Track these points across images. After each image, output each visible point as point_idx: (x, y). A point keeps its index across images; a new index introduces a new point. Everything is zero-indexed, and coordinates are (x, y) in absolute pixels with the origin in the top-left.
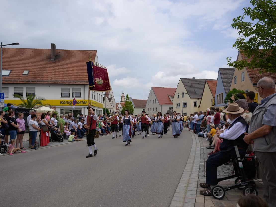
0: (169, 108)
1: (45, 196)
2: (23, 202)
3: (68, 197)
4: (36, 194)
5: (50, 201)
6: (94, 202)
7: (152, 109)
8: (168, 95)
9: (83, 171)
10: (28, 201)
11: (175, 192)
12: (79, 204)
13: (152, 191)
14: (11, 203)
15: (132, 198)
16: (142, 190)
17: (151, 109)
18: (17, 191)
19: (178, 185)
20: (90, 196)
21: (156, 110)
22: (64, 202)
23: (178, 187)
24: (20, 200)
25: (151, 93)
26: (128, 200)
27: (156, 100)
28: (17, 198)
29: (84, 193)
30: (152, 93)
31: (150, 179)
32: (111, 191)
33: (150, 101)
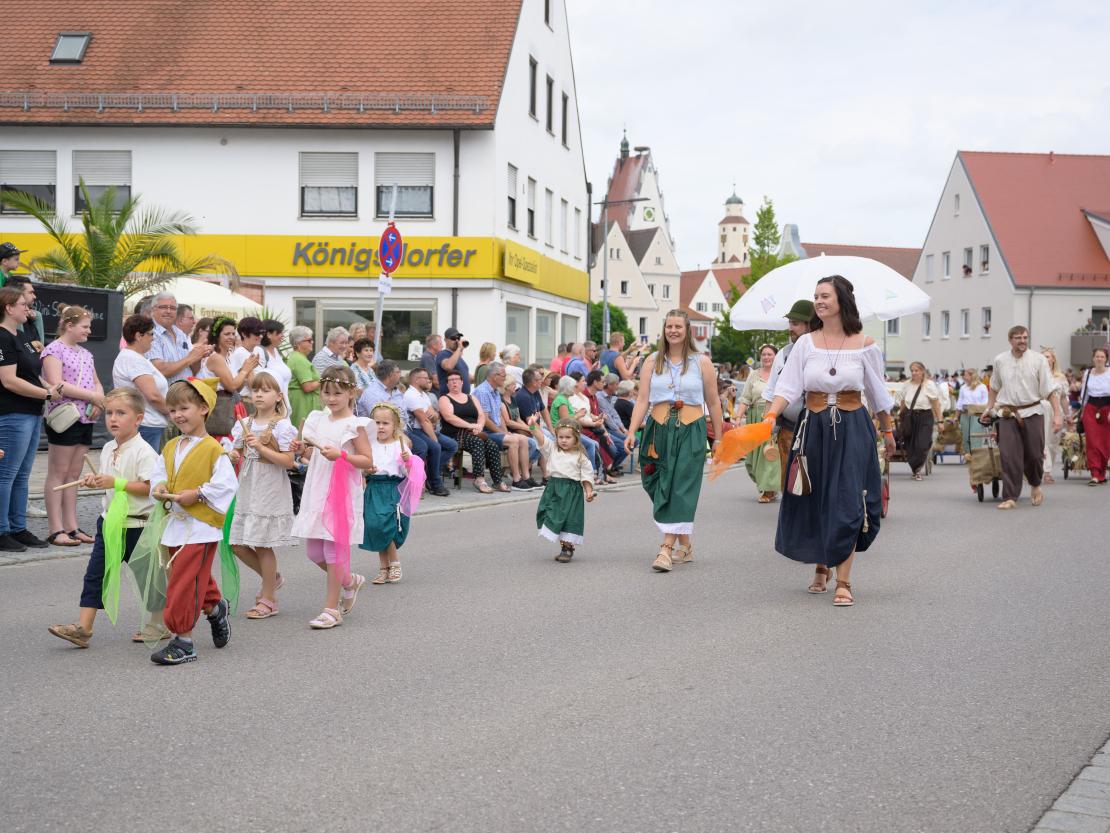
0: (1089, 315)
1: (237, 771)
2: (117, 789)
3: (369, 786)
4: (185, 758)
5: (266, 798)
6: (522, 819)
7: (956, 319)
8: (1085, 213)
9: (454, 673)
10: (146, 787)
11: (1049, 809)
12: (433, 822)
13: (895, 791)
14: (51, 791)
15: (758, 819)
16: (829, 784)
17: (946, 314)
18: (74, 741)
19: (1081, 776)
20: (502, 789)
21: (987, 328)
22: (346, 804)
23: (1072, 788)
24: (98, 781)
25: (950, 198)
26: (737, 825)
27: (986, 249)
28: (82, 769)
29: (463, 775)
30: (957, 196)
31: (890, 734)
32: (628, 776)
33: (939, 259)
